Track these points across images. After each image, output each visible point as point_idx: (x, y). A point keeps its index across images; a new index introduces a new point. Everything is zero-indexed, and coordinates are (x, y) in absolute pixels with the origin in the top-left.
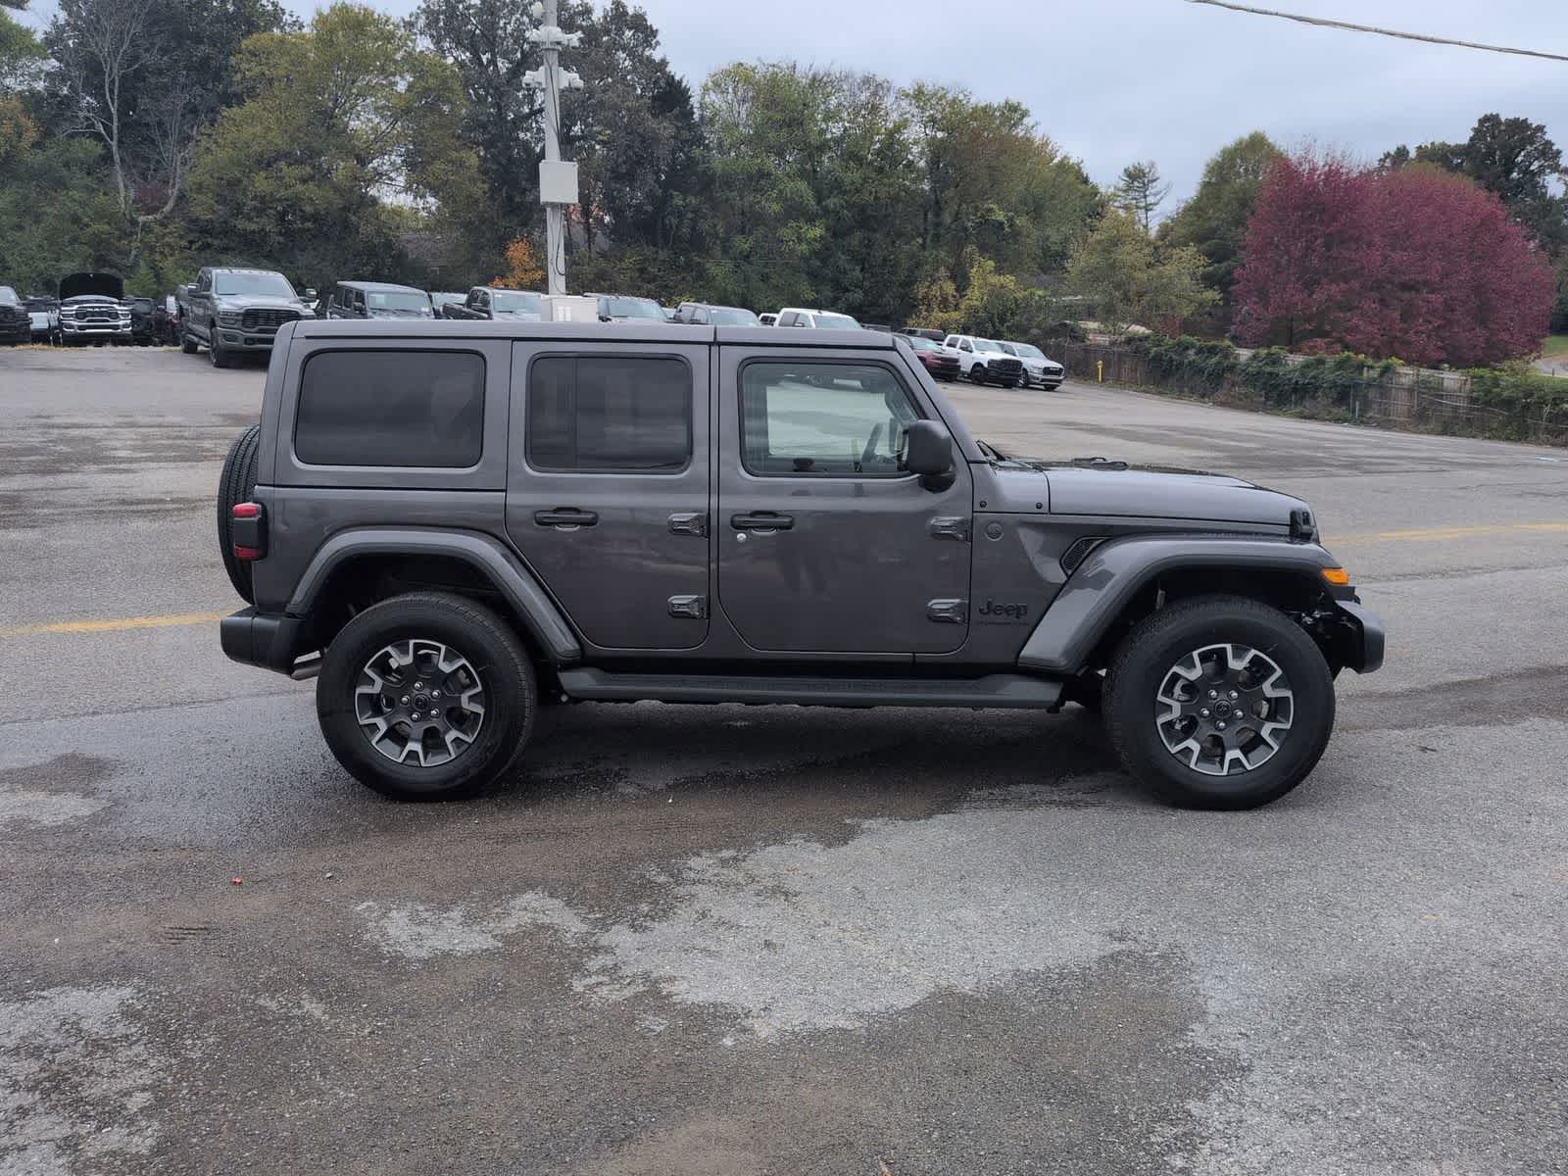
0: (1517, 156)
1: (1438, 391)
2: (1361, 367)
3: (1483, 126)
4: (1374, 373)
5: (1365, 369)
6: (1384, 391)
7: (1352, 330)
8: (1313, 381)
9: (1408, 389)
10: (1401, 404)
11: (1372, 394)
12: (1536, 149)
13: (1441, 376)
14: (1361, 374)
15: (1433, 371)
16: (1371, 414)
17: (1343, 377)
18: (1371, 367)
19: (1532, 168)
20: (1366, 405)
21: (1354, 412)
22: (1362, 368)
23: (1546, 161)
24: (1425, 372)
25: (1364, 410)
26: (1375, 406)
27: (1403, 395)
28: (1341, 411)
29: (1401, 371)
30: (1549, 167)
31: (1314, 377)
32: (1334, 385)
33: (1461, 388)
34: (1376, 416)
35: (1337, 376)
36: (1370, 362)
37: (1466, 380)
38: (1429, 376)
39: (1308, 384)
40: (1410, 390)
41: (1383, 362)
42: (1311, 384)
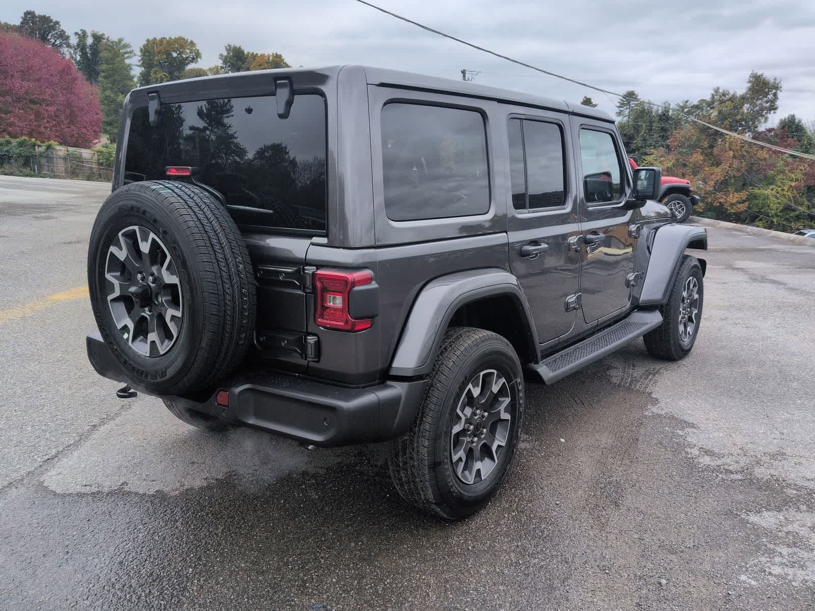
0: (48, 36)
1: (79, 159)
2: (34, 145)
3: (27, 17)
4: (42, 149)
5: (37, 147)
6: (50, 159)
7: (11, 124)
8: (7, 153)
9: (63, 158)
10: (60, 166)
11: (43, 161)
12: (57, 33)
13: (80, 151)
14: (34, 150)
15: (75, 148)
16: (45, 172)
17: (25, 151)
18: (39, 146)
19: (56, 43)
20: (41, 167)
21: (34, 171)
22: (35, 147)
23: (63, 40)
24: (71, 149)
25: (40, 170)
26: (46, 167)
27: (61, 162)
28: (28, 170)
29: (57, 148)
30: (65, 43)
31: (6, 151)
32: (20, 156)
33: (92, 158)
34: (48, 173)
35: (21, 150)
36: (38, 143)
37: (94, 154)
38: (74, 151)
39: (4, 155)
40: (65, 159)
41: (47, 144)
42: (6, 155)
